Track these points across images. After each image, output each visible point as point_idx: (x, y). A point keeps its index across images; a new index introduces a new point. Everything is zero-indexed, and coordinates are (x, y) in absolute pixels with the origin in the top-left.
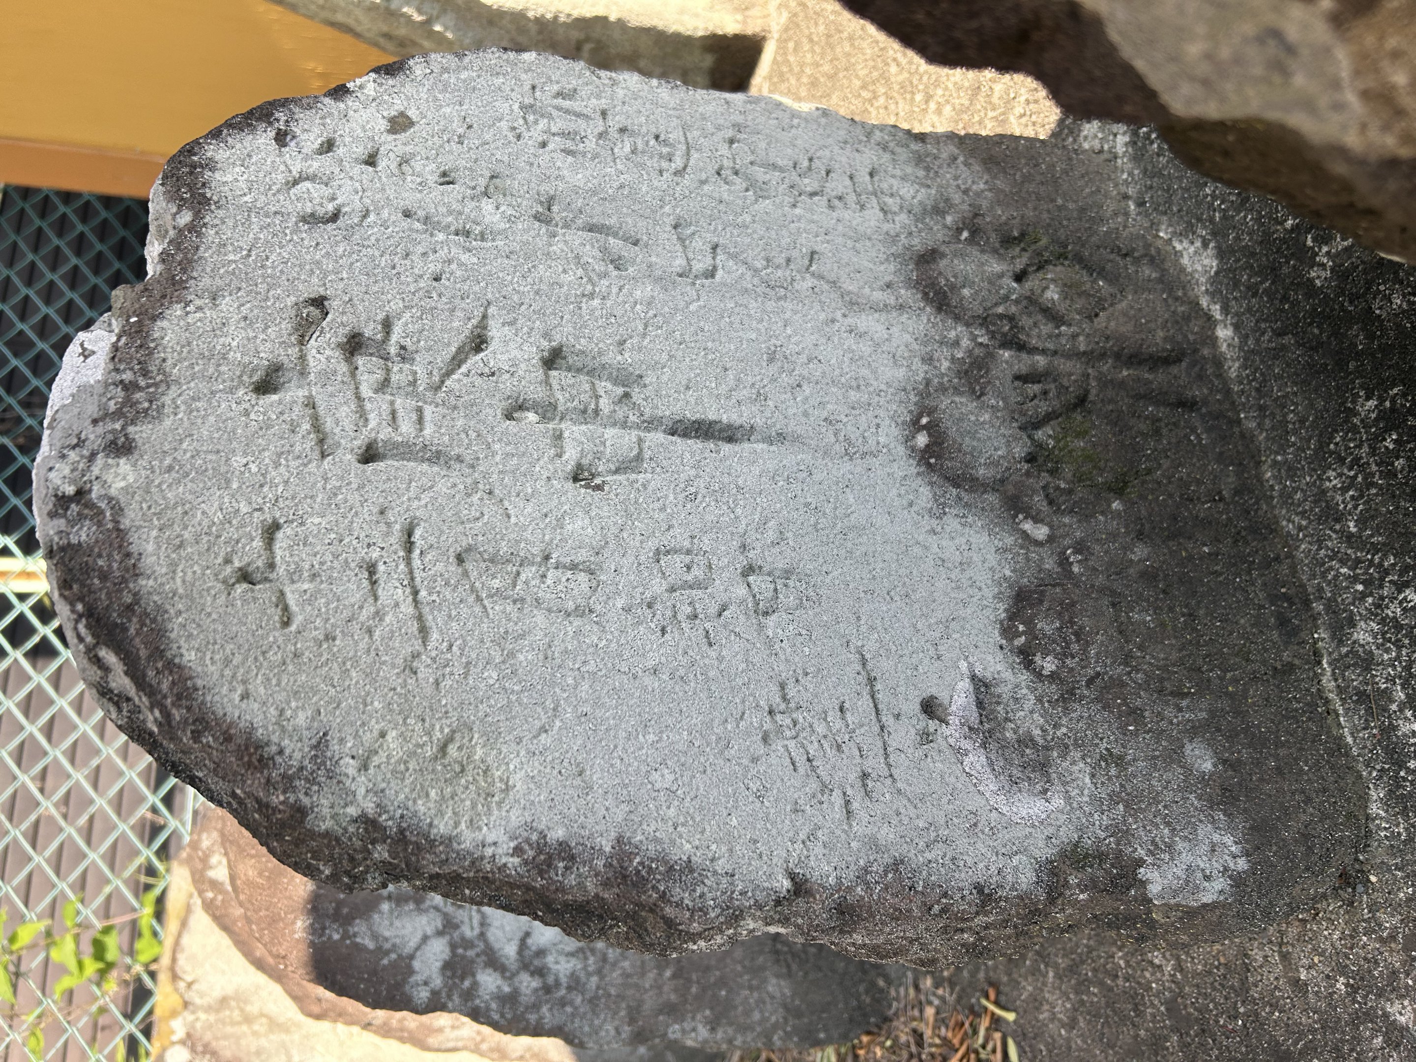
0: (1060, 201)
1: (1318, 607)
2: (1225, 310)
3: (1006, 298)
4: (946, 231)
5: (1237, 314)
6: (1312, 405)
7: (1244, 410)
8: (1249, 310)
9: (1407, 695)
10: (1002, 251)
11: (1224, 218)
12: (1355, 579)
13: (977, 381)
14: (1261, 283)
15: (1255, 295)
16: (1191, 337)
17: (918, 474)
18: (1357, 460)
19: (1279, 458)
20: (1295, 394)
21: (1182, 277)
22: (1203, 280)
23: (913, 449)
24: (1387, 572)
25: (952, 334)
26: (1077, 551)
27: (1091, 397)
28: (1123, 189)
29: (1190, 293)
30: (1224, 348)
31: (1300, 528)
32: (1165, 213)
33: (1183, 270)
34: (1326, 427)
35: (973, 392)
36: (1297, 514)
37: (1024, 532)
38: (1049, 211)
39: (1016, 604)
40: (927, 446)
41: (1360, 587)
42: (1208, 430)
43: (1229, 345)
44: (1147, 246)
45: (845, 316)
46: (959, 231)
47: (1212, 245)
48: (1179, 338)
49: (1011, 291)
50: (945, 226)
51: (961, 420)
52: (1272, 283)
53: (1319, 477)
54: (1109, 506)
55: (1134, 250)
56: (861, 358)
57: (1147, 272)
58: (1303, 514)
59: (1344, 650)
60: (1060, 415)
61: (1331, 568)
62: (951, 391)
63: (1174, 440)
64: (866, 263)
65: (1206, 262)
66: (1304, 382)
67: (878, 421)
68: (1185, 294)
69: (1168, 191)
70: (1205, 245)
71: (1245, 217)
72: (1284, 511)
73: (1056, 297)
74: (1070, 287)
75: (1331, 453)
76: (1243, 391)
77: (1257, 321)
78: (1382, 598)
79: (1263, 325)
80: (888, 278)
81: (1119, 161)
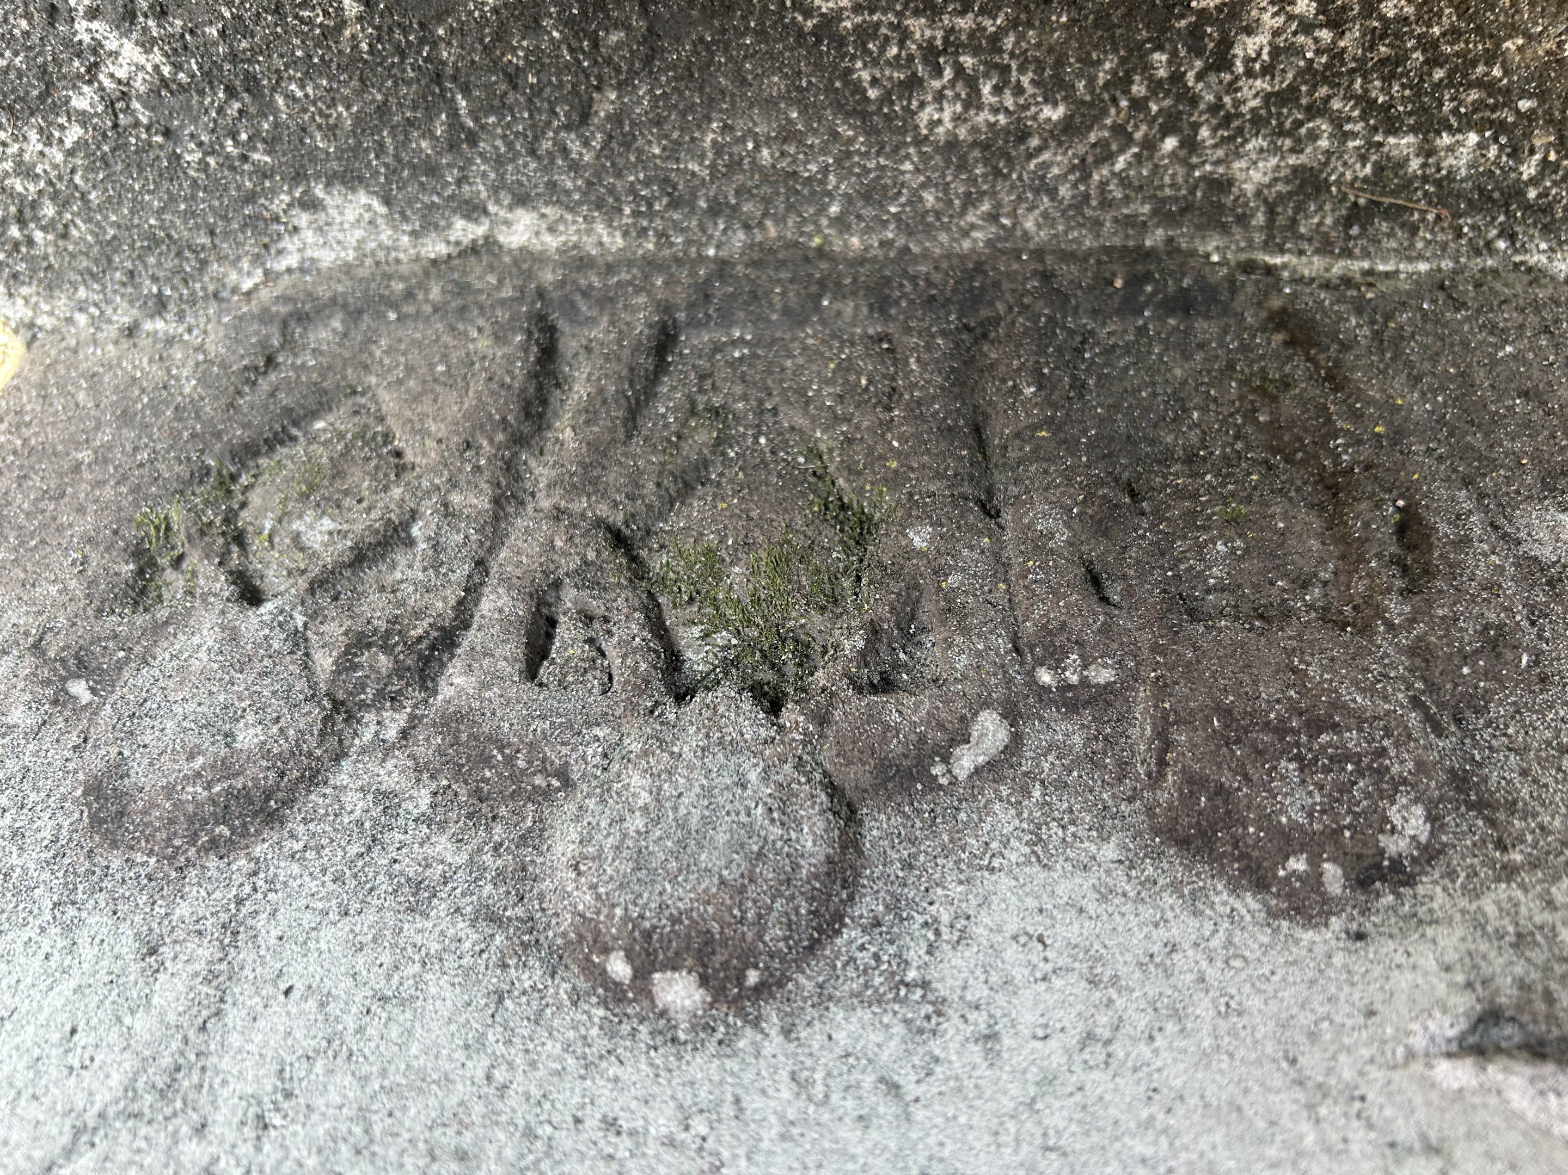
0: (85, 455)
1: (1155, 238)
2: (473, 210)
3: (298, 639)
4: (49, 735)
5: (495, 190)
6: (769, 104)
7: (701, 245)
8: (499, 162)
9: (1413, 130)
10: (162, 614)
11: (271, 144)
12: (1150, 145)
13: (516, 777)
14: (454, 114)
15: (472, 139)
16: (507, 292)
17: (787, 1032)
18: (930, 53)
19: (834, 209)
20: (726, 128)
21: (362, 273)
22: (386, 235)
23: (701, 1026)
24: (1177, 78)
25: (356, 803)
26: (1056, 661)
27: (617, 519)
28: (111, 331)
29: (404, 269)
30: (552, 242)
31: (993, 217)
32: (204, 263)
33: (347, 269)
34: (830, 89)
35: (547, 794)
36: (963, 212)
37: (977, 771)
38: (100, 484)
39: (1214, 859)
40: (704, 981)
41: (1170, 143)
42: (726, 320)
43: (551, 230)
44: (265, 316)
45: (201, 1129)
46: (61, 699)
47: (319, 191)
48: (502, 315)
49: (281, 621)
50: (36, 733)
51: (640, 861)
52: (466, 90)
53: (919, 141)
54: (921, 554)
55: (264, 343)
56: (363, 1116)
57: (324, 334)
58: (969, 201)
59: (1260, 218)
60: (651, 595)
61: (1103, 184)
62: (528, 854)
63: (739, 389)
64: (55, 1000)
65: (351, 215)
66: (710, 103)
67: (592, 1122)
68: (402, 278)
69: (157, 242)
70: (310, 204)
71: (290, 97)
72: (943, 237)
73: (327, 524)
74: (312, 488)
75: (886, 99)
76: (661, 235)
77: (533, 152)
78: (1215, 108)
79: (546, 145)
80: (127, 946)
81: (43, 321)
